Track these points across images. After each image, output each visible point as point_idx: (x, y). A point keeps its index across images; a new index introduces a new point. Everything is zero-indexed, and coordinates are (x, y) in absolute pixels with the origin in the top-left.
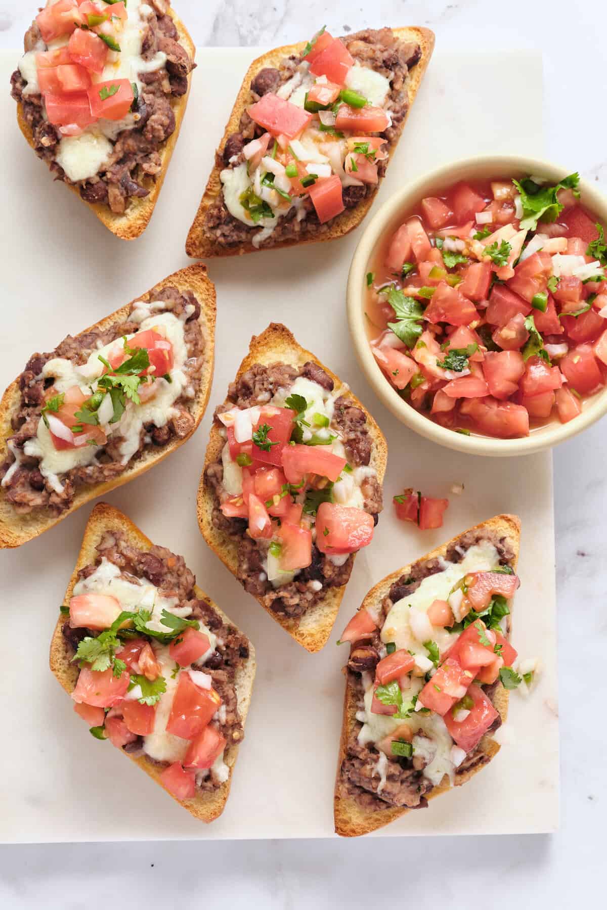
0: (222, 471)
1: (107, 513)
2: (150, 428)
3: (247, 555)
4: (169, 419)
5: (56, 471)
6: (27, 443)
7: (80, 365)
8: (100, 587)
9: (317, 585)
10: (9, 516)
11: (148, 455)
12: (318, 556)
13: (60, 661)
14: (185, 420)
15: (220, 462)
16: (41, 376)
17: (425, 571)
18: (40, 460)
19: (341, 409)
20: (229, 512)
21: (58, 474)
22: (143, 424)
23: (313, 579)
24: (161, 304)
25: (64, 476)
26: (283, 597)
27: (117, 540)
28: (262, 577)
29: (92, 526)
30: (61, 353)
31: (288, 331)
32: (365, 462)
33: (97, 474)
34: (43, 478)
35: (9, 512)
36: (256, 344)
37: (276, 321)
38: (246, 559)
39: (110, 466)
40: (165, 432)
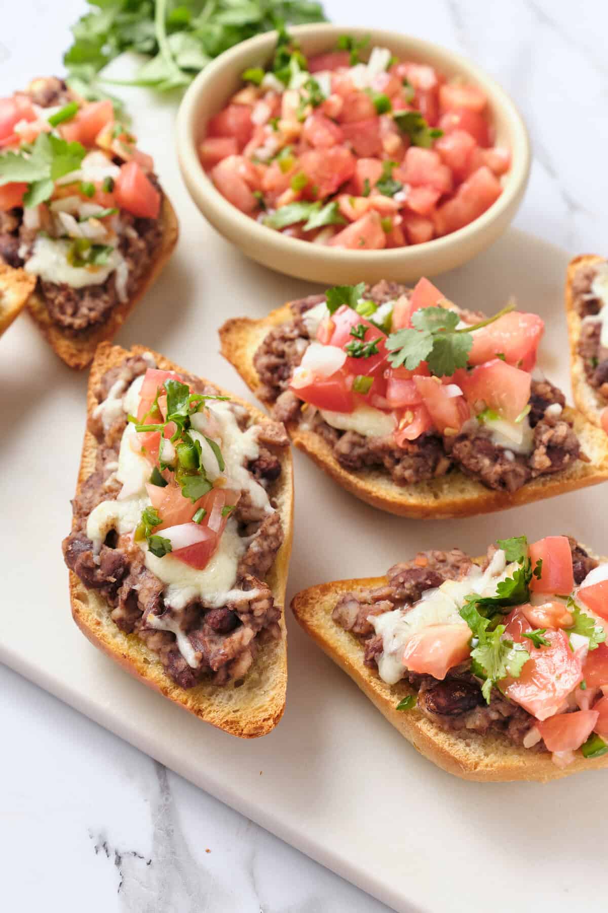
0: (355, 433)
1: (312, 598)
2: (252, 465)
3: (474, 453)
4: (257, 440)
5: (228, 587)
6: (167, 602)
7: (119, 493)
8: (404, 635)
9: (554, 409)
10: (236, 700)
13: (470, 750)
14: (270, 427)
15: (340, 433)
16: (96, 545)
17: (592, 341)
18: (198, 600)
20: (412, 433)
21: (232, 588)
22: (243, 466)
23: (544, 410)
24: (120, 384)
25: (241, 583)
26: (550, 441)
27: (353, 600)
28: (509, 455)
30: (88, 511)
31: (239, 320)
33: (265, 544)
34: (224, 607)
35: (230, 697)
36: (230, 354)
37: (221, 323)
38: (479, 456)
39: (267, 522)
40: (268, 454)
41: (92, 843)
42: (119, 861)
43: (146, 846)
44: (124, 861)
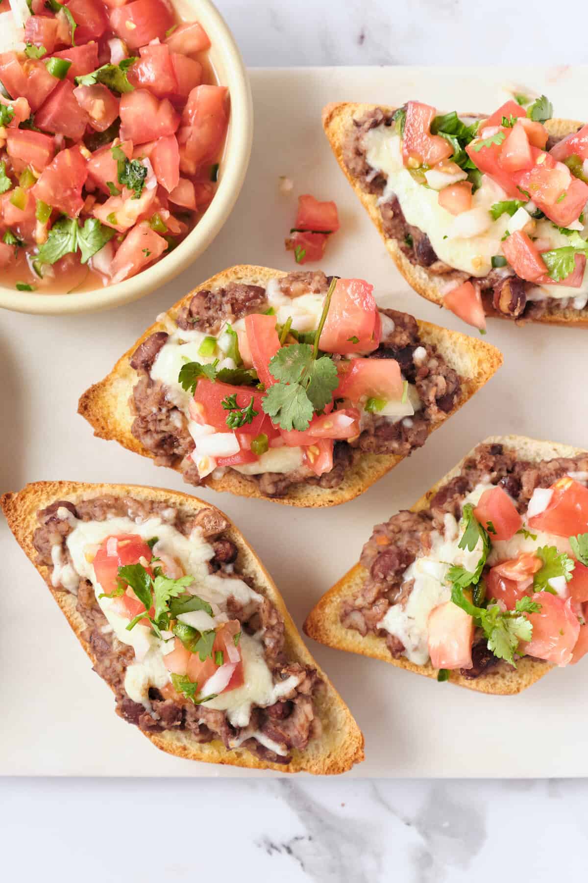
0: (271, 474)
1: (319, 621)
2: (215, 565)
3: (381, 443)
4: (205, 541)
5: (271, 685)
6: (233, 722)
7: (134, 655)
8: (416, 631)
9: (420, 354)
10: (323, 746)
11: (247, 568)
12: (383, 351)
13: (508, 681)
14: (206, 521)
15: (258, 477)
16: (147, 705)
17: (397, 221)
18: (254, 707)
19: (192, 322)
20: (326, 464)
21: (274, 683)
22: (210, 574)
23: (412, 359)
24: (56, 551)
25: (277, 675)
26: (436, 396)
27: (354, 610)
28: (408, 424)
29: (335, 641)
30: (118, 679)
31: (89, 391)
32: (260, 292)
33: (275, 633)
34: (278, 702)
35: (317, 747)
36: (104, 432)
37: (76, 406)
38: (386, 443)
39: (264, 616)
40: (221, 545)
41: (263, 850)
42: (289, 851)
43: (301, 829)
44: (293, 848)
